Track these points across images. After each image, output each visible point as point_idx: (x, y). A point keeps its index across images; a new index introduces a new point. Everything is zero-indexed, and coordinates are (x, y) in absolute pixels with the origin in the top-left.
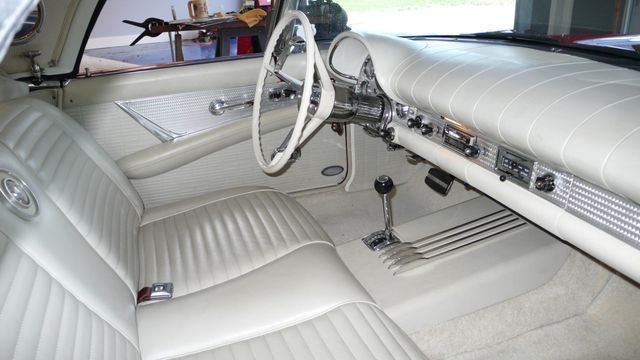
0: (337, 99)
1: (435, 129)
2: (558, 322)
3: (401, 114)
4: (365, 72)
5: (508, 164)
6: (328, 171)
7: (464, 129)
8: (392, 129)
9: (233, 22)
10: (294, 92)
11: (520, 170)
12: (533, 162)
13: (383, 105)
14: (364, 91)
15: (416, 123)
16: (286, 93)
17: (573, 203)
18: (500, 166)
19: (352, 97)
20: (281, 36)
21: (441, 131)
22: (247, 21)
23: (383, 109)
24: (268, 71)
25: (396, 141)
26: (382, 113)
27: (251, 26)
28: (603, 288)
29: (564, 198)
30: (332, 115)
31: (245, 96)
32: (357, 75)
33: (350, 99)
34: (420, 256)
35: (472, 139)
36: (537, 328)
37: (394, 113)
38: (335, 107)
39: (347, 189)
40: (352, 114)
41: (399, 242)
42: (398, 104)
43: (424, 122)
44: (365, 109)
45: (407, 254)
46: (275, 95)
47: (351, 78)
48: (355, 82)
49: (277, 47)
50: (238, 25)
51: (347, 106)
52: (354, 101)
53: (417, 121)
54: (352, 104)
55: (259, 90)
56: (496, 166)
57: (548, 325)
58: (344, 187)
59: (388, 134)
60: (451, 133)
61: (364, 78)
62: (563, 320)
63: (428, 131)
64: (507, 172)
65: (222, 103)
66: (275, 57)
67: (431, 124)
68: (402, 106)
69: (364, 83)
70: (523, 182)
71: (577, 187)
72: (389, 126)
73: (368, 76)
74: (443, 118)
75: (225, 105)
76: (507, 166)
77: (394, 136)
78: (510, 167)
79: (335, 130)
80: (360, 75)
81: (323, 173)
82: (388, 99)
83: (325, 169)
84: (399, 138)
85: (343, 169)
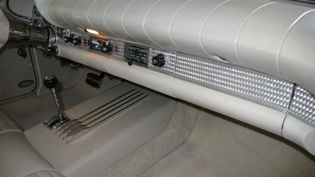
1: (82, 40)
2: (174, 150)
5: (132, 54)
6: (23, 84)
8: (56, 47)
11: (140, 56)
12: (148, 49)
13: (48, 32)
15: (70, 39)
17: (178, 71)
18: (127, 56)
21: (87, 42)
23: (49, 35)
25: (60, 54)
28: (195, 124)
29: (172, 69)
32: (30, 16)
34: (84, 127)
35: (107, 42)
36: (164, 157)
40: (26, 39)
41: (69, 120)
45: (76, 127)
48: (30, 21)
54: (25, 32)
56: (125, 56)
57: (170, 153)
58: (36, 93)
59: (53, 51)
60: (93, 42)
62: (177, 148)
63: (78, 42)
64: (132, 60)
67: (79, 37)
69: (35, 20)
70: (143, 64)
71: (179, 59)
72: (54, 45)
74: (85, 30)
76: (132, 55)
77: (58, 51)
78: (134, 56)
79: (20, 55)
80: (33, 16)
81: (19, 85)
82: (51, 28)
83: (21, 83)
84: (61, 51)
85: (33, 82)
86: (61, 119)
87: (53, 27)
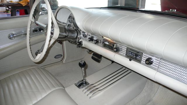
0: (60, 31)
1: (99, 41)
3: (85, 36)
4: (69, 20)
6: (57, 57)
7: (112, 41)
8: (81, 42)
9: (17, 4)
10: (43, 29)
13: (77, 33)
14: (69, 28)
15: (91, 39)
16: (39, 30)
17: (160, 68)
18: (128, 55)
19: (66, 30)
20: (36, 7)
21: (102, 42)
22: (22, 4)
23: (77, 34)
24: (32, 22)
25: (83, 46)
26: (77, 36)
27: (24, 6)
29: (156, 66)
30: (59, 38)
31: (23, 31)
32: (66, 22)
33: (65, 31)
35: (115, 45)
37: (82, 36)
38: (60, 35)
39: (64, 62)
40: (66, 37)
41: (89, 84)
42: (83, 32)
43: (95, 39)
44: (70, 34)
46: (35, 31)
47: (64, 23)
48: (65, 25)
49: (34, 12)
50: (19, 5)
51: (64, 34)
52: (67, 32)
53: (92, 39)
54: (66, 33)
55: (29, 29)
56: (126, 55)
59: (80, 44)
60: (106, 43)
61: (69, 23)
63: (97, 42)
64: (131, 57)
65: (14, 34)
66: (34, 16)
68: (85, 33)
69: (69, 25)
70: (139, 61)
71: (162, 62)
72: (80, 40)
73: (70, 22)
74: (103, 37)
75: (15, 35)
76: (131, 55)
77: (83, 44)
78: (132, 55)
79: (59, 43)
80: (67, 22)
81: (55, 57)
82: (79, 31)
83: (56, 56)
84: (84, 45)
85: (62, 55)
86: (84, 83)
87: (80, 30)
